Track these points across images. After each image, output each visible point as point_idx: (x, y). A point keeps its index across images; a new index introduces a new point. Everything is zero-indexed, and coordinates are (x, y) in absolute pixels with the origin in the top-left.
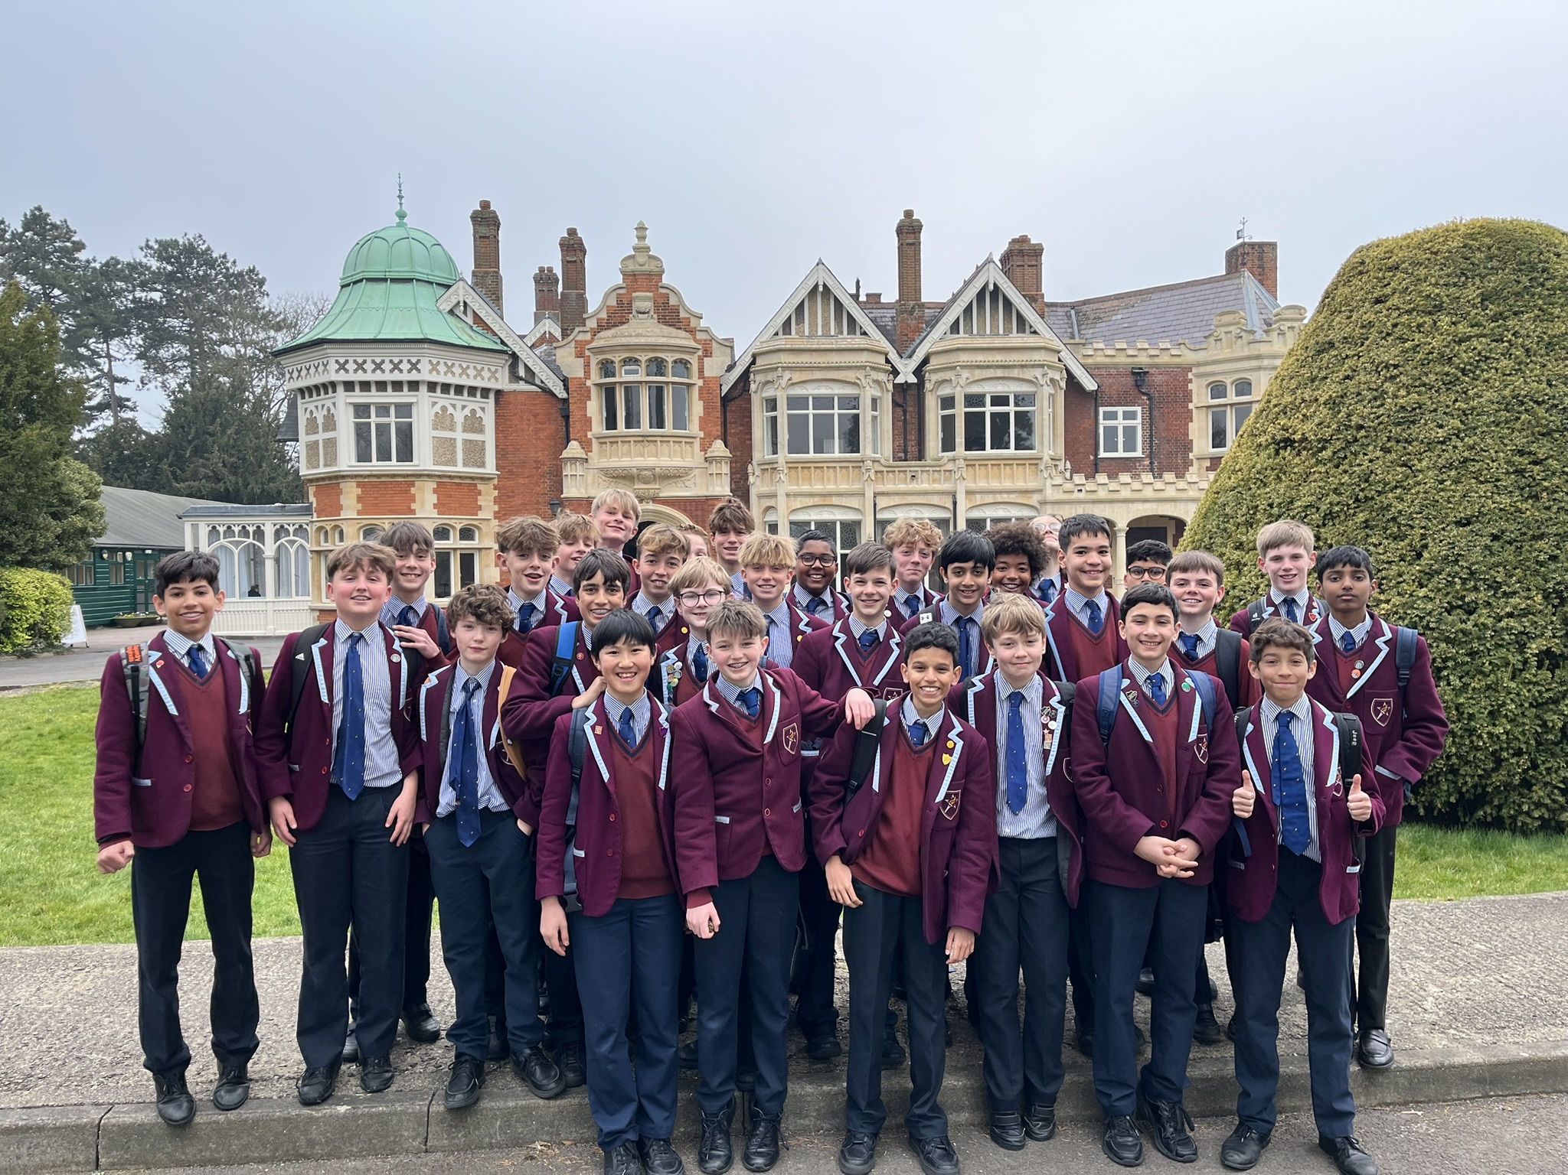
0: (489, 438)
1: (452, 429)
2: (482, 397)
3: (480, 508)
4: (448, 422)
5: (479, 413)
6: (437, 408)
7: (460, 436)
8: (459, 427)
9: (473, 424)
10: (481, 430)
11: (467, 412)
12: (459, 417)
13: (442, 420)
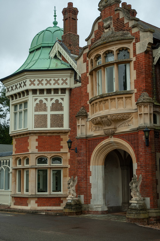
0: (66, 113)
1: (45, 110)
2: (61, 93)
3: (62, 147)
4: (43, 107)
5: (60, 101)
6: (38, 101)
7: (49, 113)
8: (49, 109)
9: (57, 106)
10: (61, 109)
11: (54, 101)
12: (49, 104)
13: (40, 106)
